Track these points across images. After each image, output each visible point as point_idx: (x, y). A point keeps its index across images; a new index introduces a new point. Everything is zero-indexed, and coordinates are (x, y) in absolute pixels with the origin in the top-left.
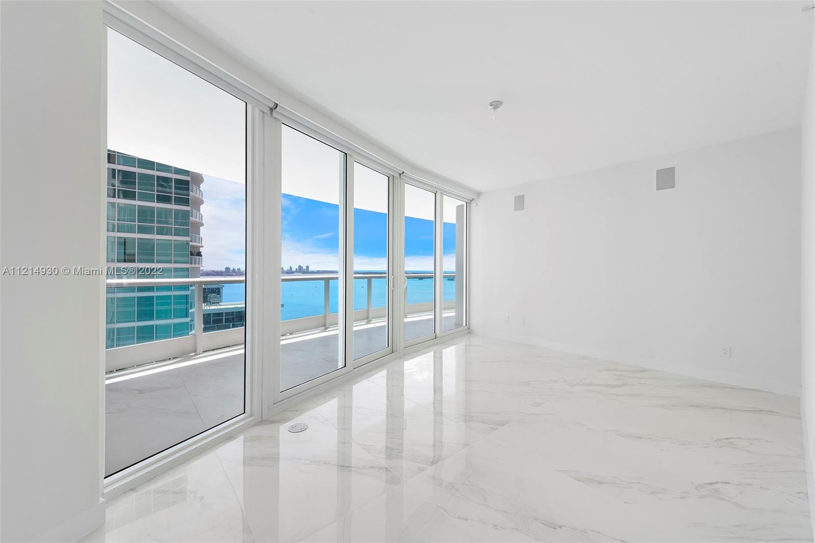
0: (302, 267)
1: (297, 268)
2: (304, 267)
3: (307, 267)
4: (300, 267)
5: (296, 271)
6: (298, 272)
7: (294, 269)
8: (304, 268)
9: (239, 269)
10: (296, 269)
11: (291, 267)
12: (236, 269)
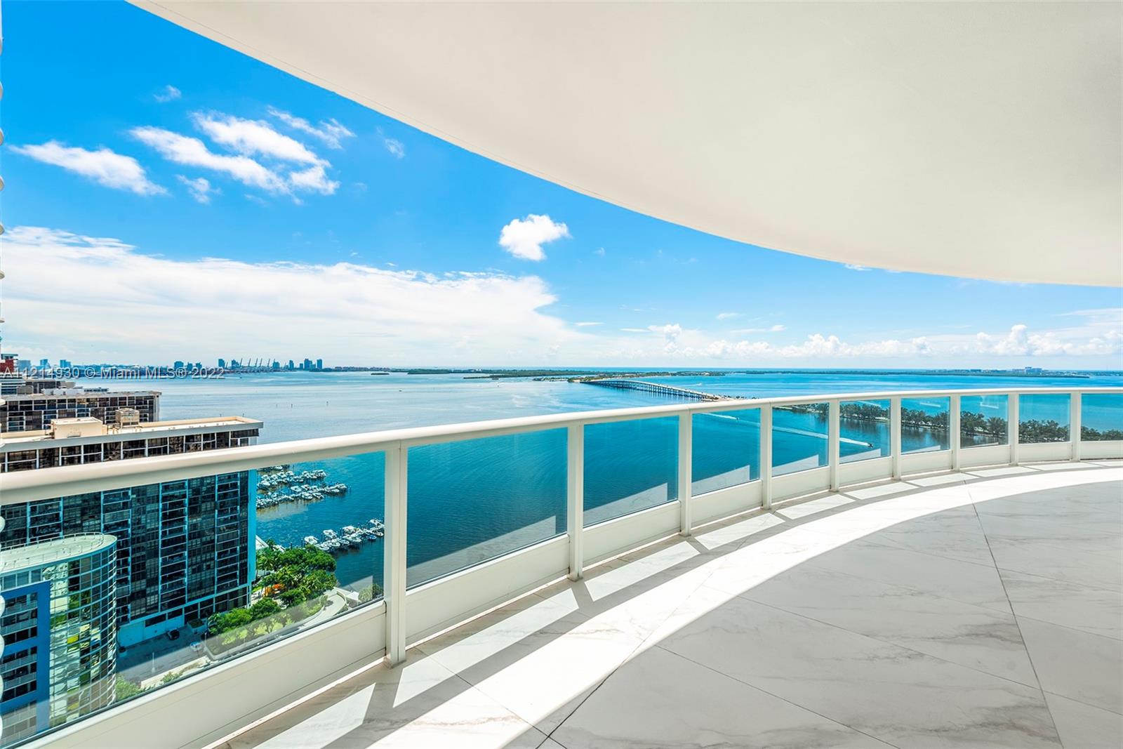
0: (311, 362)
1: (303, 363)
2: (315, 362)
3: (320, 362)
4: (307, 361)
5: (301, 368)
6: (304, 370)
7: (296, 365)
8: (313, 363)
9: (199, 365)
10: (301, 365)
11: (291, 362)
12: (194, 365)
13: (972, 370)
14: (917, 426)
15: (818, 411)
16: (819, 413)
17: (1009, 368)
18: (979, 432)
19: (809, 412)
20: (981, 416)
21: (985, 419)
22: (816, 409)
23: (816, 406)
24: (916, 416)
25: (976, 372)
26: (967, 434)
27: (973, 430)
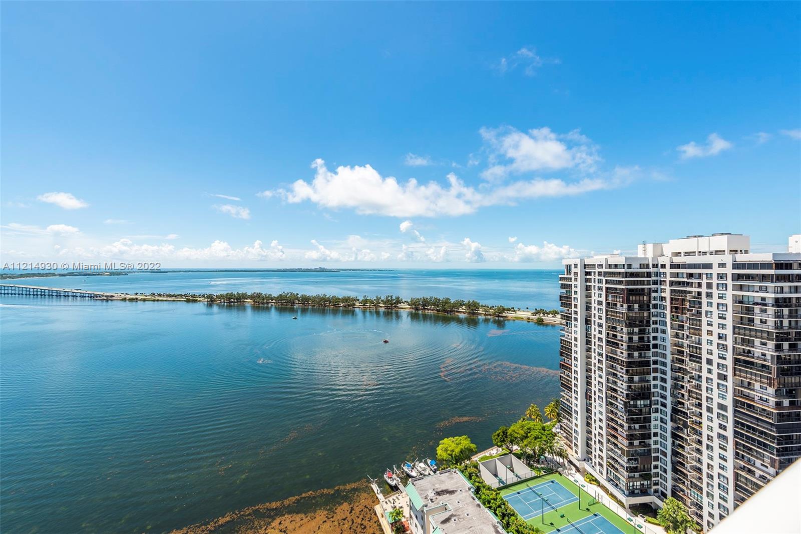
13: (299, 269)
14: (268, 303)
15: (206, 300)
16: (208, 301)
17: (313, 268)
18: (297, 303)
19: (199, 301)
20: (298, 294)
21: (299, 296)
22: (205, 298)
23: (205, 295)
24: (267, 298)
25: (300, 270)
26: (291, 305)
27: (294, 303)
